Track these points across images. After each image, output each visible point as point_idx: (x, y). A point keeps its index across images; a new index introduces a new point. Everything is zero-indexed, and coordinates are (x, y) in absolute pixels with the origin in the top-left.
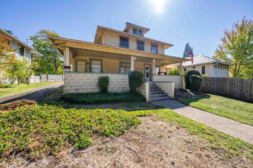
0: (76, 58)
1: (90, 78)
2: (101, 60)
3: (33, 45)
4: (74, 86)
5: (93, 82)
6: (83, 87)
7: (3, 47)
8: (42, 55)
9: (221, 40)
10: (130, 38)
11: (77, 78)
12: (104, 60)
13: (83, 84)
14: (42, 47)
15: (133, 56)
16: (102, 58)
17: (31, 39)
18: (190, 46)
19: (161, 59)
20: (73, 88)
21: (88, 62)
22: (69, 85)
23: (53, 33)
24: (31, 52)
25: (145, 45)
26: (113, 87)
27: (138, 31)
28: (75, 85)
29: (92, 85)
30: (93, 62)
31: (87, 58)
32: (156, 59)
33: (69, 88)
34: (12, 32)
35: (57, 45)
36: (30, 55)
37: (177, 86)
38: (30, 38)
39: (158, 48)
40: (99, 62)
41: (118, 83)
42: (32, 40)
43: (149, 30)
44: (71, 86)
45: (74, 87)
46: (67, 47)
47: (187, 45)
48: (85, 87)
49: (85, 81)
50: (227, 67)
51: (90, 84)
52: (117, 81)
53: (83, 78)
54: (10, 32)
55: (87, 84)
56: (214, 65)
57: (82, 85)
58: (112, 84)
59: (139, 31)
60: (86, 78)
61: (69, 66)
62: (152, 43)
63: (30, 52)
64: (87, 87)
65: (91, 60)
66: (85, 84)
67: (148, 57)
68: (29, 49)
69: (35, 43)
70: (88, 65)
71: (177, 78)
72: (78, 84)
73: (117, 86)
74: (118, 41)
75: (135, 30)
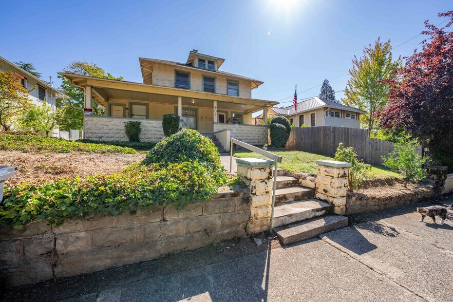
0: (109, 102)
1: (117, 124)
2: (147, 105)
3: (62, 86)
4: (95, 133)
5: (121, 129)
6: (107, 135)
7: (14, 87)
8: (76, 102)
9: (349, 73)
10: (192, 73)
11: (100, 123)
12: (151, 104)
13: (108, 131)
14: (75, 89)
15: (180, 97)
16: (147, 102)
17: (59, 77)
18: (330, 84)
19: (227, 101)
20: (95, 135)
21: (127, 106)
22: (90, 131)
23: (93, 66)
24: (56, 95)
25: (217, 82)
26: (150, 136)
27: (207, 63)
28: (97, 131)
29: (120, 133)
30: (134, 107)
31: (126, 102)
32: (217, 101)
33: (90, 135)
34: (33, 65)
35: (77, 84)
36: (55, 101)
37: (257, 141)
38: (58, 75)
39: (240, 87)
40: (144, 107)
41: (157, 132)
42: (61, 78)
43: (223, 60)
44: (92, 133)
45: (97, 135)
46: (89, 86)
47: (325, 84)
48: (111, 135)
49: (111, 127)
50: (355, 115)
51: (117, 131)
52: (155, 129)
53: (108, 123)
54: (29, 66)
55: (113, 131)
56: (327, 112)
57: (106, 131)
58: (149, 132)
59: (210, 62)
60: (112, 123)
61: (90, 108)
62: (228, 80)
63: (54, 96)
64: (113, 135)
65: (131, 104)
66: (111, 131)
67: (205, 98)
68: (53, 92)
69: (66, 83)
70: (127, 111)
71: (257, 130)
72: (101, 131)
73: (156, 136)
74: (172, 77)
75: (202, 61)
